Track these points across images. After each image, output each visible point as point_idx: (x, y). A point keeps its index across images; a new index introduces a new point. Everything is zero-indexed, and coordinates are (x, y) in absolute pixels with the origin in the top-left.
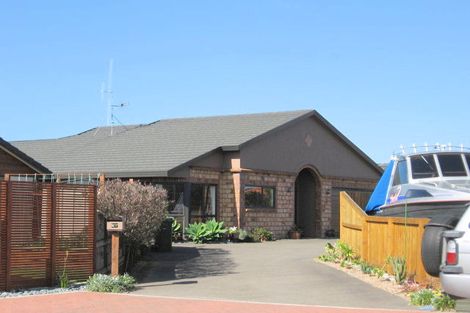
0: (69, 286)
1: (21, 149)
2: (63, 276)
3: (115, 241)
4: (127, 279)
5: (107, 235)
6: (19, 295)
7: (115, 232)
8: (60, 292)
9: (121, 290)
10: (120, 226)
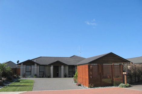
0: (115, 86)
1: (127, 60)
2: (114, 84)
3: (125, 76)
4: (128, 84)
5: (123, 75)
6: (105, 88)
7: (125, 75)
8: (113, 87)
9: (125, 87)
10: (126, 73)
